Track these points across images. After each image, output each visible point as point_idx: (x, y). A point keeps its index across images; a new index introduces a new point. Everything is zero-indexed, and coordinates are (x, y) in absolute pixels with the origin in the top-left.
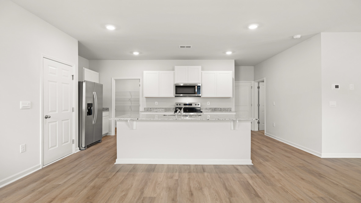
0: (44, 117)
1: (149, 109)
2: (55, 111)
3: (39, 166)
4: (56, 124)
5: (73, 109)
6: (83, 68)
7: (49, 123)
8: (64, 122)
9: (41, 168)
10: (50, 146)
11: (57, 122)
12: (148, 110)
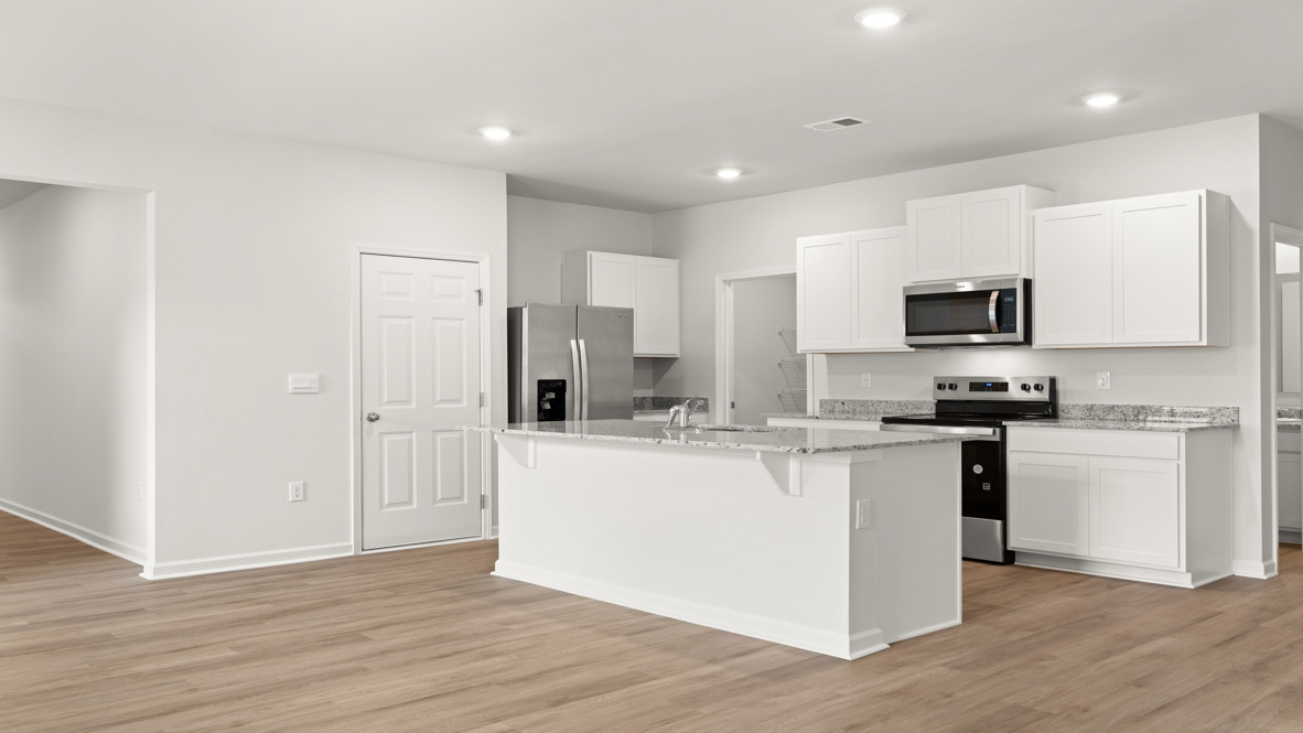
0: (365, 416)
1: (838, 407)
2: (408, 402)
3: (348, 548)
4: (410, 440)
5: (481, 397)
6: (589, 253)
7: (381, 434)
8: (440, 436)
9: (352, 553)
10: (386, 502)
11: (414, 434)
12: (832, 412)
